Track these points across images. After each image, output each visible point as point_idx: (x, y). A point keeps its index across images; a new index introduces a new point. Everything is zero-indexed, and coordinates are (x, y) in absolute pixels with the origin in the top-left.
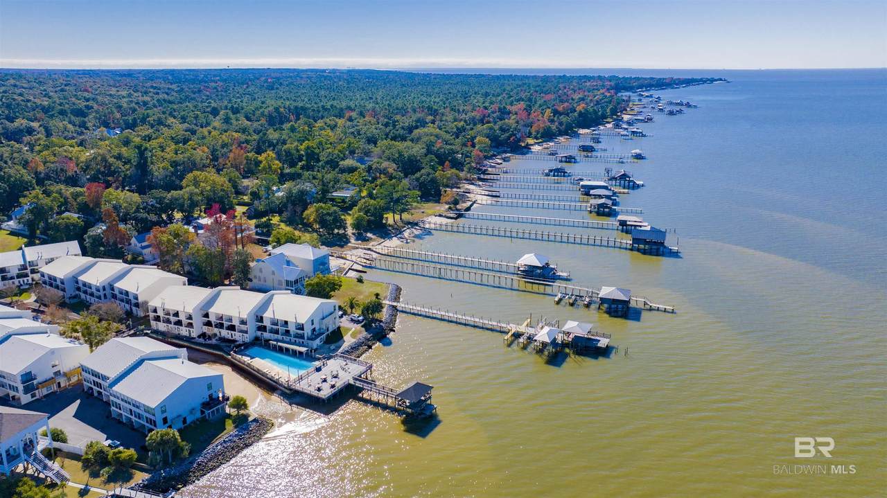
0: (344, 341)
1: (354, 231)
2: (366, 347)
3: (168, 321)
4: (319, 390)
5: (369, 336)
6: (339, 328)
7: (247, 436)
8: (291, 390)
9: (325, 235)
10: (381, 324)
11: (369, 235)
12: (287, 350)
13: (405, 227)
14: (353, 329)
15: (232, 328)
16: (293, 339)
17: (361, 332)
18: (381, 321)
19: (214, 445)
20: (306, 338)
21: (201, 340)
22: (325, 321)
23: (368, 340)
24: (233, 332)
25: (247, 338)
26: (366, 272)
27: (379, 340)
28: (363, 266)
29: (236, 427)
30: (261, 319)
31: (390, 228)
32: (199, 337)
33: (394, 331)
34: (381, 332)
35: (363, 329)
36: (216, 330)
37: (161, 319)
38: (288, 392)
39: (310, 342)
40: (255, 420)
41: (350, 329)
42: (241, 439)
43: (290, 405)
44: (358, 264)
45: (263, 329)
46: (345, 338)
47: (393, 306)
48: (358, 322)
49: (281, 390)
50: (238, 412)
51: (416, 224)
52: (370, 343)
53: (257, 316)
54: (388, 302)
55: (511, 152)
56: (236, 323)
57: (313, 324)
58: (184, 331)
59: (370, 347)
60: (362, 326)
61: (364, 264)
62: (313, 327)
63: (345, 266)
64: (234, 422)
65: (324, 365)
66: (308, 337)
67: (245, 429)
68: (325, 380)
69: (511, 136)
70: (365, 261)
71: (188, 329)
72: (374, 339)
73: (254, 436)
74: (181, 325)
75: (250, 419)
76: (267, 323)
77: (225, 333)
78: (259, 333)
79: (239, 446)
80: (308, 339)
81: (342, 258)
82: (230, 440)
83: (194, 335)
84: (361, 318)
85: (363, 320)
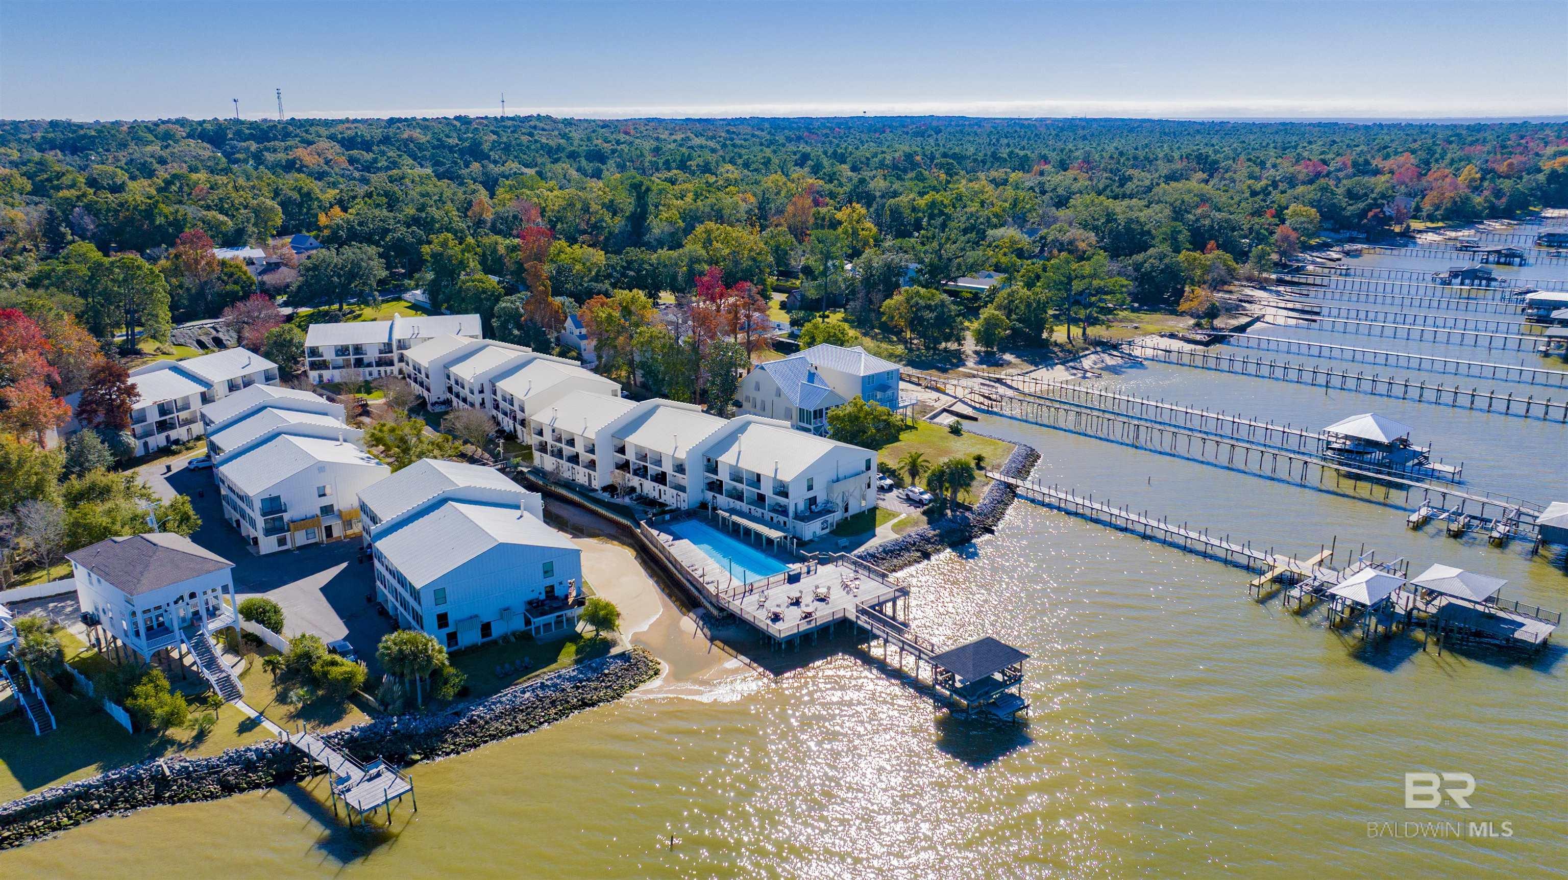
0: (874, 536)
1: (978, 348)
2: (919, 554)
3: (559, 454)
4: (776, 618)
5: (933, 532)
6: (873, 510)
7: (593, 685)
8: (721, 610)
9: (918, 349)
10: (967, 514)
11: (1008, 357)
12: (748, 531)
13: (1087, 349)
14: (903, 516)
15: (661, 478)
16: (768, 515)
17: (916, 523)
18: (969, 509)
19: (519, 687)
20: (791, 514)
21: (606, 496)
22: (839, 488)
23: (928, 541)
24: (662, 487)
25: (684, 501)
26: (976, 419)
27: (953, 546)
28: (974, 408)
29: (577, 662)
30: (712, 467)
31: (1056, 349)
32: (605, 489)
33: (992, 532)
34: (962, 531)
35: (925, 518)
36: (635, 481)
37: (549, 448)
38: (715, 612)
39: (800, 524)
40: (623, 656)
41: (894, 515)
42: (578, 688)
43: (712, 640)
44: (966, 404)
45: (716, 487)
46: (878, 530)
47: (1009, 486)
48: (918, 503)
49: (705, 608)
50: (597, 635)
51: (1115, 347)
52: (929, 548)
53: (709, 460)
54: (997, 476)
55: (1367, 241)
56: (667, 467)
57: (810, 488)
58: (581, 475)
59: (926, 556)
60: (924, 513)
61: (978, 406)
62: (811, 494)
63: (936, 405)
64: (578, 652)
65: (808, 572)
66: (796, 512)
67: (594, 670)
68: (797, 603)
69: (1370, 208)
70: (981, 399)
71: (587, 471)
72: (941, 542)
73: (606, 687)
74: (578, 464)
75: (614, 651)
76: (723, 475)
77: (649, 488)
78: (709, 495)
79: (568, 702)
80: (798, 517)
81: (937, 390)
82: (555, 685)
83: (596, 484)
84: (926, 496)
85: (930, 501)
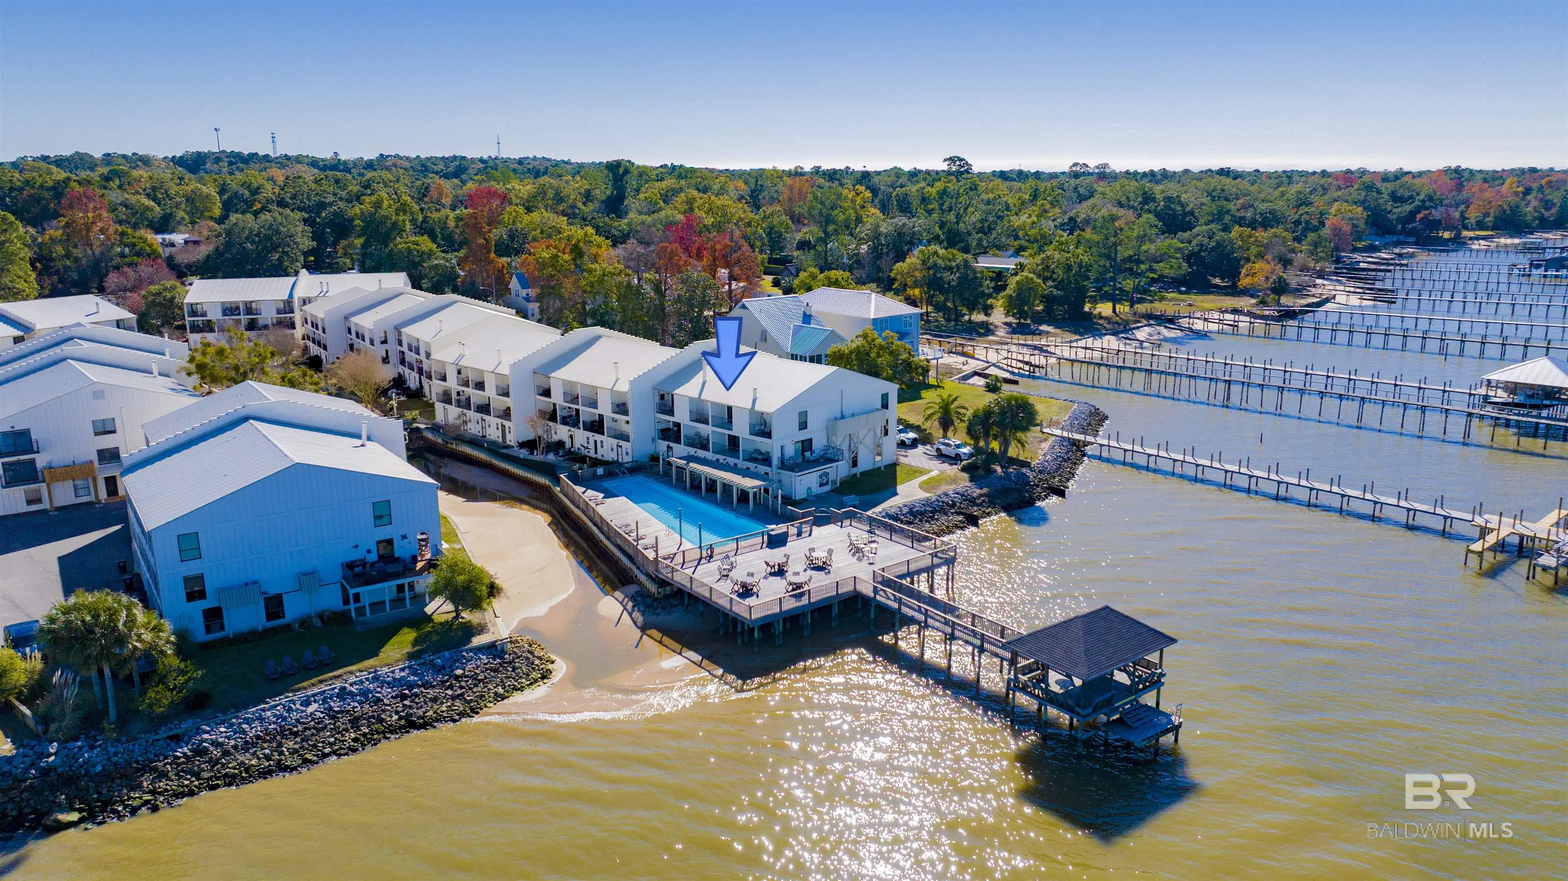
0: (896, 494)
1: (1010, 319)
2: (961, 518)
3: (466, 404)
4: (746, 591)
5: (978, 491)
6: (892, 468)
7: (431, 693)
8: (663, 583)
10: (1024, 470)
11: (1044, 328)
12: (712, 485)
13: (1139, 322)
14: (935, 473)
15: (596, 426)
16: (742, 464)
17: (954, 481)
18: (1026, 464)
19: (300, 694)
20: (775, 461)
21: (523, 453)
22: (844, 428)
23: (972, 501)
24: (598, 437)
25: (627, 452)
27: (1008, 509)
28: (1012, 373)
29: (411, 656)
30: (666, 405)
31: (1101, 322)
32: (522, 445)
33: (1061, 493)
34: (1019, 491)
35: (966, 476)
36: (561, 432)
37: (454, 396)
38: (652, 588)
39: (786, 475)
40: (493, 649)
41: (922, 472)
42: (404, 697)
43: (644, 629)
44: (1002, 369)
45: (671, 433)
46: (900, 488)
47: (1074, 443)
48: (954, 459)
49: (640, 584)
50: (458, 616)
51: (1171, 320)
52: (975, 511)
53: (662, 397)
54: (1058, 432)
56: (605, 408)
57: (803, 426)
58: (492, 429)
59: (973, 521)
60: (964, 469)
62: (804, 435)
63: (964, 368)
64: (416, 642)
65: (799, 534)
66: (782, 460)
67: (439, 670)
68: (780, 572)
70: (1020, 365)
71: (499, 421)
72: (992, 504)
73: (453, 698)
74: (488, 413)
75: (477, 641)
76: (682, 415)
77: (581, 438)
78: (663, 445)
79: (381, 721)
80: (784, 465)
82: (364, 693)
83: (511, 439)
84: (966, 450)
85: (971, 455)
